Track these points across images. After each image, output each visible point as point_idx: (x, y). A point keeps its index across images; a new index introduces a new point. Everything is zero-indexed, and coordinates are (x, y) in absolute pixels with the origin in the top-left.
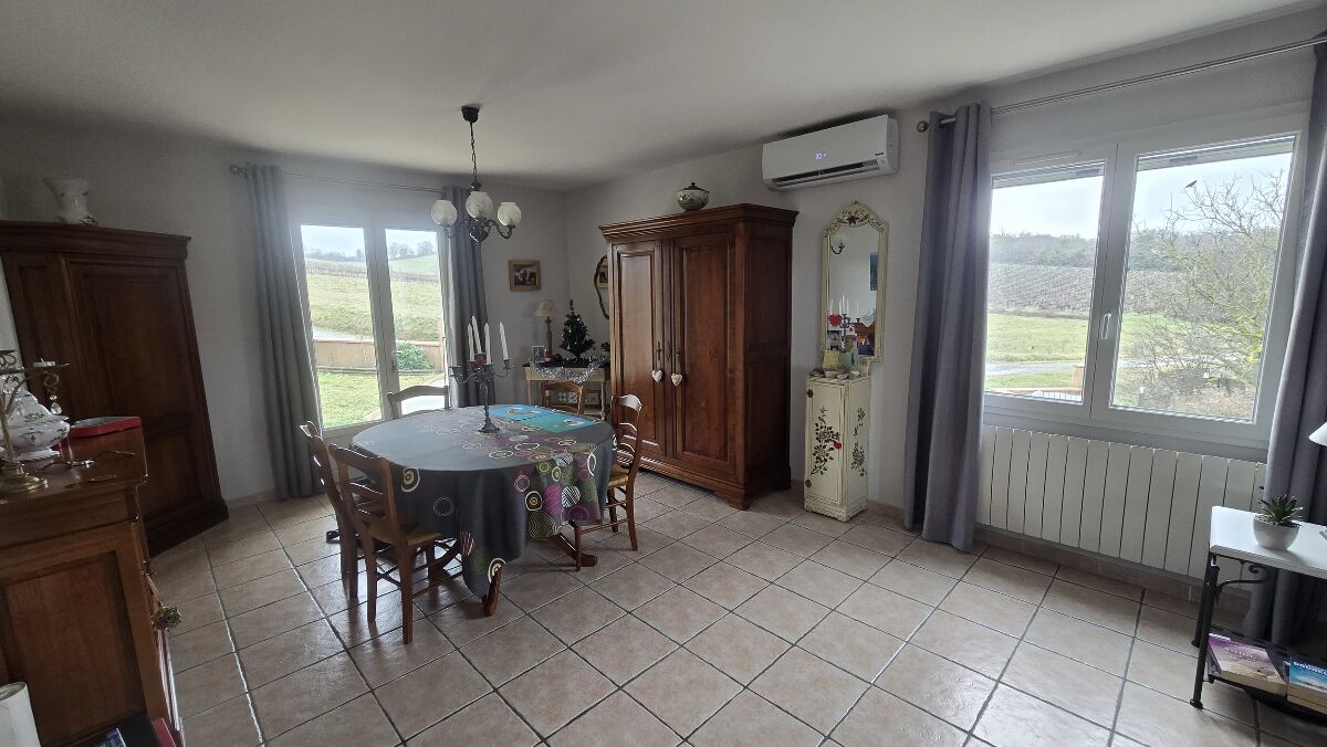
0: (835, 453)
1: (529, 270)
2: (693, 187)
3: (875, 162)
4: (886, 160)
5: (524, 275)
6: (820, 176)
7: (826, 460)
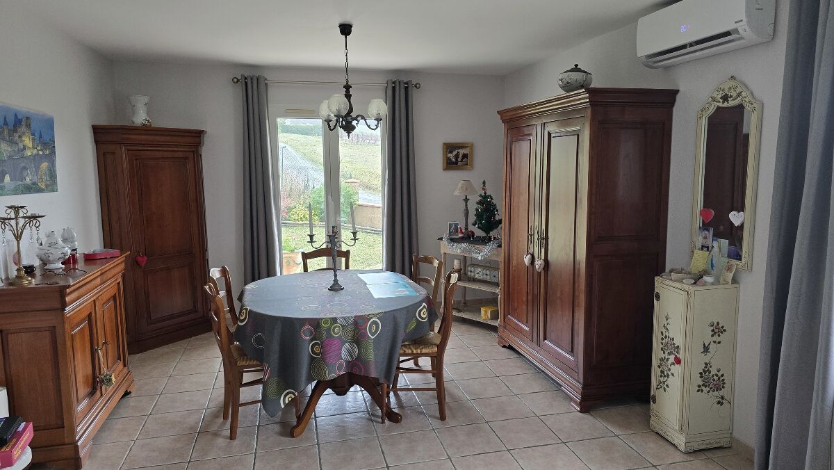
0: (676, 369)
1: (462, 151)
2: (576, 69)
3: (736, 31)
4: (746, 27)
5: (457, 156)
6: (689, 50)
7: (668, 375)
